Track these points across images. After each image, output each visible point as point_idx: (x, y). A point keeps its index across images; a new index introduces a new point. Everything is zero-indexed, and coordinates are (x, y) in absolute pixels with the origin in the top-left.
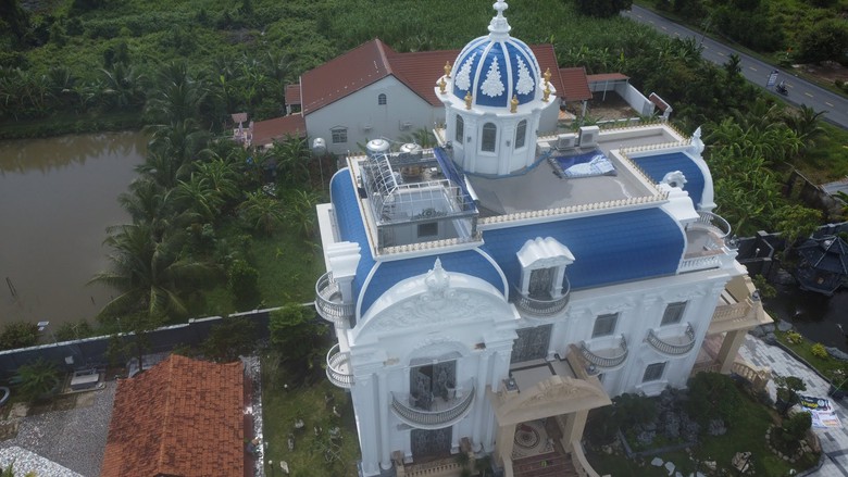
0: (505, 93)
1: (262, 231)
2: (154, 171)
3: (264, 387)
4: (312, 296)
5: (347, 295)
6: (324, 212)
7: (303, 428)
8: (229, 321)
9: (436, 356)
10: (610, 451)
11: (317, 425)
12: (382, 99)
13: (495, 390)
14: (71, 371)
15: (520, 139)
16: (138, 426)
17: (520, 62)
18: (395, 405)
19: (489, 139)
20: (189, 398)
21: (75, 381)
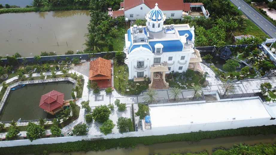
0: (156, 19)
1: (114, 36)
2: (93, 22)
3: (114, 65)
4: (123, 50)
5: (128, 50)
6: (126, 35)
7: (120, 72)
8: (108, 53)
9: (141, 60)
10: (170, 80)
11: (122, 71)
12: (141, 8)
13: (150, 67)
14: (81, 59)
15: (159, 26)
16: (95, 68)
17: (159, 14)
18: (135, 67)
19: (153, 26)
20: (102, 64)
21: (82, 61)
